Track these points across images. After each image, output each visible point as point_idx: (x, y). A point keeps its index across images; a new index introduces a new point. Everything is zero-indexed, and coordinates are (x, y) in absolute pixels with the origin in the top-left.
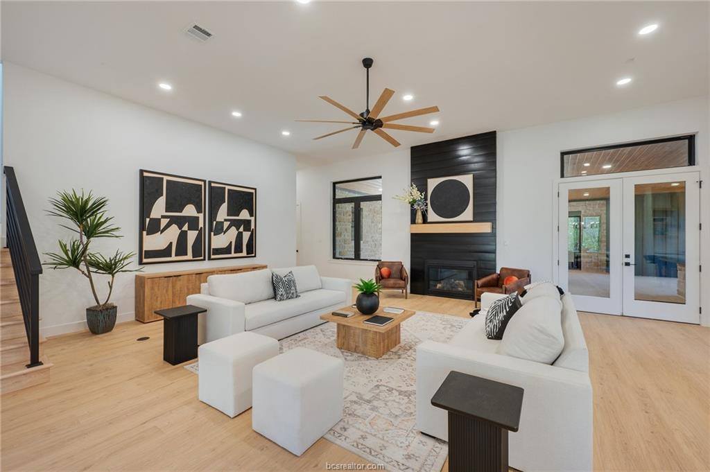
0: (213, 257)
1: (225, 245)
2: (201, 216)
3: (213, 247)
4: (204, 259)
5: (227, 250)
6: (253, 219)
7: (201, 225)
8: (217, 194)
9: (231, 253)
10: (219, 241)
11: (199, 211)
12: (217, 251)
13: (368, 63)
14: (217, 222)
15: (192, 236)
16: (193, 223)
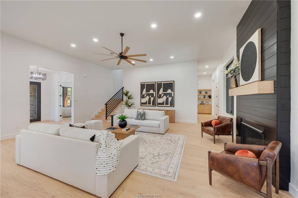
0: (158, 105)
1: (162, 102)
2: (155, 93)
3: (158, 102)
4: (156, 106)
5: (163, 104)
6: (173, 92)
7: (155, 95)
8: (159, 85)
9: (164, 105)
10: (160, 101)
11: (154, 92)
12: (159, 104)
13: (122, 35)
14: (159, 95)
15: (152, 99)
16: (152, 95)
